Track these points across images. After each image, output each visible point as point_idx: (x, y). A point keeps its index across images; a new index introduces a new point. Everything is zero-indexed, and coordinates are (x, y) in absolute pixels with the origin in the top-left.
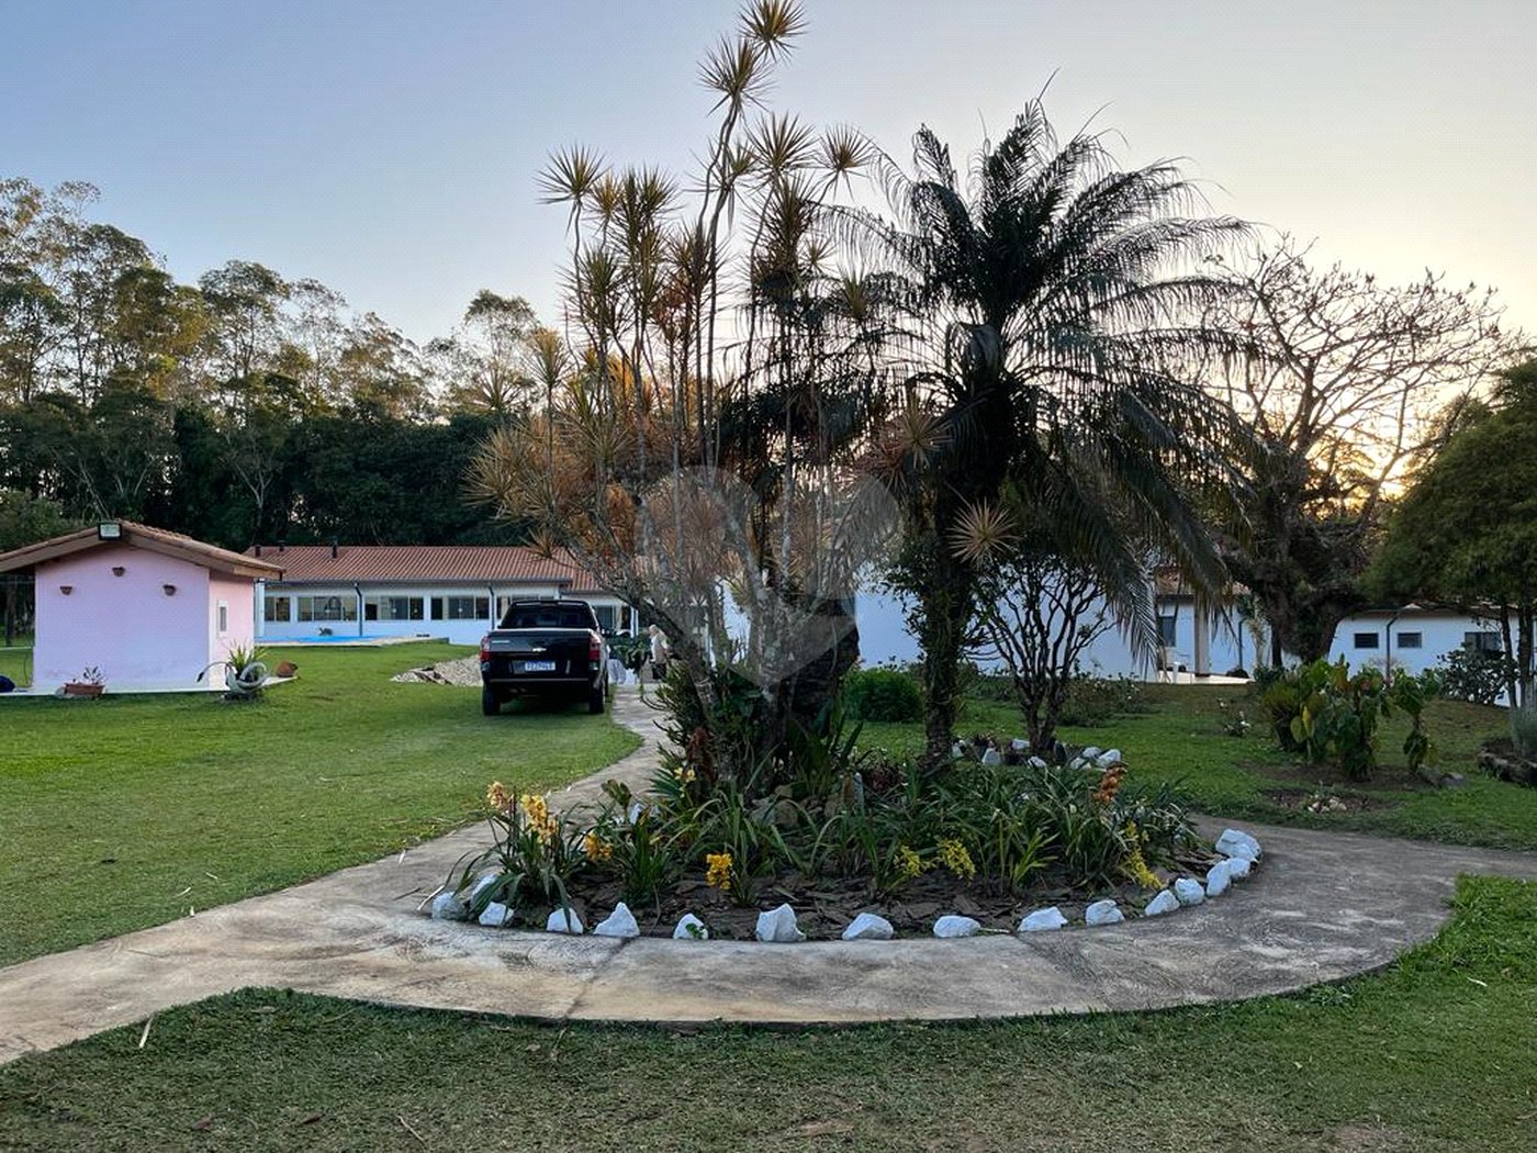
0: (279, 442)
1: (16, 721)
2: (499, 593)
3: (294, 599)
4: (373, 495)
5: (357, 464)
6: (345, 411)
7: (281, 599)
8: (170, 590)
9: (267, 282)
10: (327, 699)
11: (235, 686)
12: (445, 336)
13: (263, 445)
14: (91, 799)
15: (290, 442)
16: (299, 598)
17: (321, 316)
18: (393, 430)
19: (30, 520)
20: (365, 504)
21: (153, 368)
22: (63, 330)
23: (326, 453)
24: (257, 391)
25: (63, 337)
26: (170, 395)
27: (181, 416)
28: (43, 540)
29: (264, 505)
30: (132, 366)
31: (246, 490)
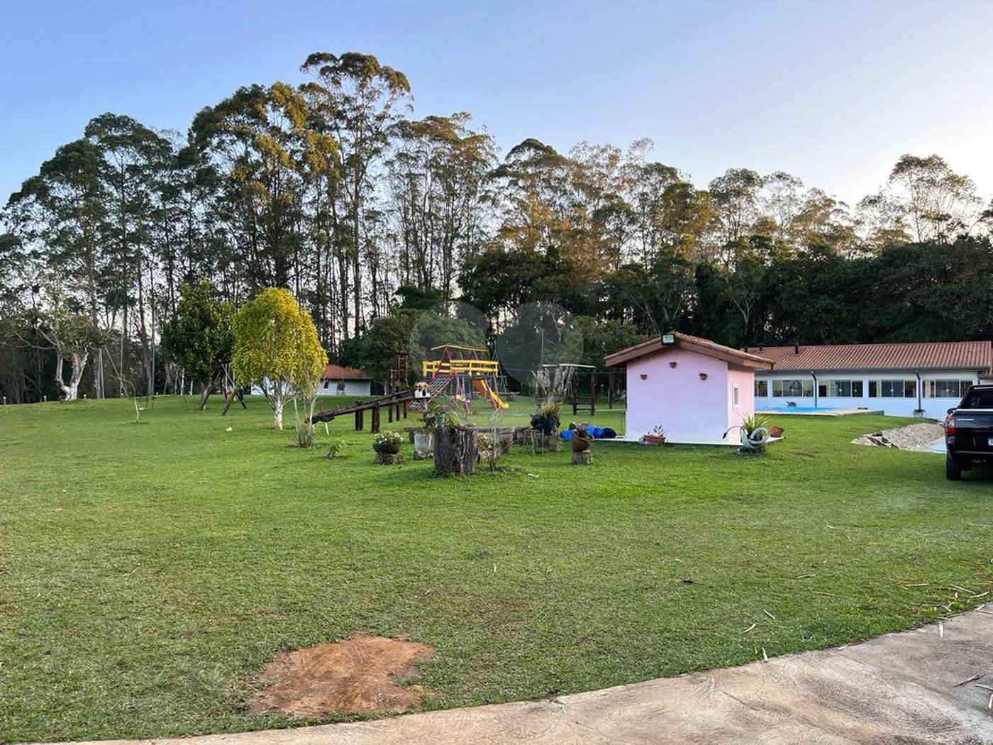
0: (759, 280)
1: (618, 457)
2: (925, 378)
3: (770, 381)
4: (823, 310)
5: (811, 290)
6: (802, 254)
7: (761, 382)
8: (704, 376)
9: (748, 178)
10: (810, 456)
11: (747, 443)
12: (874, 193)
13: (749, 284)
14: (668, 522)
15: (766, 278)
16: (774, 382)
17: (785, 195)
18: (837, 264)
19: (620, 336)
20: (817, 316)
21: (682, 242)
22: (634, 227)
23: (789, 284)
24: (745, 247)
25: (635, 231)
26: (692, 257)
27: (699, 269)
28: (627, 347)
29: (749, 321)
30: (671, 243)
31: (738, 312)
